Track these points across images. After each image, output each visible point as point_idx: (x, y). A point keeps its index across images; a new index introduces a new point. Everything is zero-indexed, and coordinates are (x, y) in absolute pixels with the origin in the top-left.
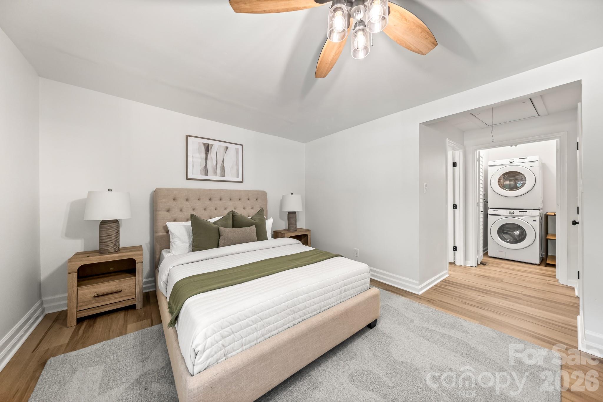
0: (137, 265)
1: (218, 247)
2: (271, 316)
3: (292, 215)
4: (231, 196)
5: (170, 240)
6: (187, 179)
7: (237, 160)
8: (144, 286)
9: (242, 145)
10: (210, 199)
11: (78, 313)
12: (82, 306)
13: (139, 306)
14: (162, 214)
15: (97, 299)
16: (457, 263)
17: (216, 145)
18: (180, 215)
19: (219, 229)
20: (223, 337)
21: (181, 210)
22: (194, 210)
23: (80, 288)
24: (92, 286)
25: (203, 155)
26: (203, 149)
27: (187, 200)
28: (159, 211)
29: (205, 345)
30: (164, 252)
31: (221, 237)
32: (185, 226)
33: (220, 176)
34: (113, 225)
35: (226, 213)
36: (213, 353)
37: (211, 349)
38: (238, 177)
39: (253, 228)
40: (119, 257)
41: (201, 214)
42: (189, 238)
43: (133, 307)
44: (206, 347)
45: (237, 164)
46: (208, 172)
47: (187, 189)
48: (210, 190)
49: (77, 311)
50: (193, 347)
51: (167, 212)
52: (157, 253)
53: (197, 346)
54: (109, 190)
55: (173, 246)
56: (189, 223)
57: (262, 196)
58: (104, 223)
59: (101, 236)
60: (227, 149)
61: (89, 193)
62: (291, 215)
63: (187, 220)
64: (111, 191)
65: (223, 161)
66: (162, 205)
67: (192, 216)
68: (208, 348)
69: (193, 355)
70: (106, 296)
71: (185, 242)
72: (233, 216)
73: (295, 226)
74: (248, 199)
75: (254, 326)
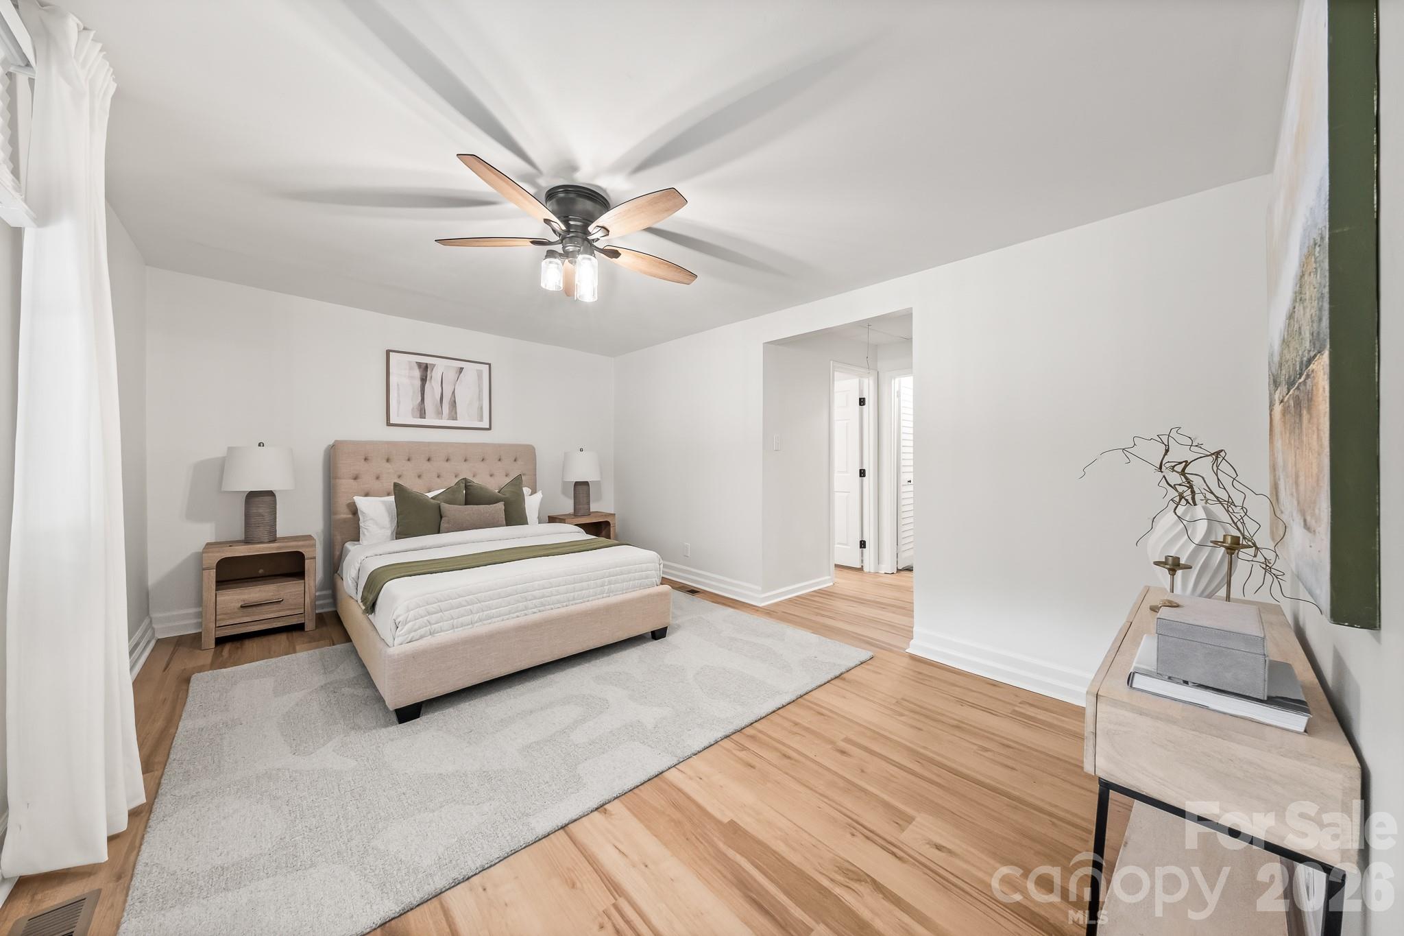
0: (307, 562)
1: (439, 532)
2: (492, 599)
3: (581, 489)
4: (467, 453)
5: (361, 525)
6: (389, 424)
7: (481, 391)
8: (317, 594)
9: (490, 365)
10: (429, 460)
11: (218, 630)
12: (223, 619)
13: (310, 625)
14: (345, 484)
15: (245, 610)
16: (866, 569)
17: (440, 369)
18: (377, 485)
19: (440, 507)
20: (429, 613)
21: (378, 478)
22: (399, 477)
23: (219, 592)
24: (238, 591)
25: (418, 383)
26: (417, 373)
27: (388, 460)
28: (341, 479)
29: (407, 617)
30: (348, 545)
31: (443, 519)
32: (384, 502)
33: (448, 419)
34: (267, 499)
35: (453, 482)
36: (416, 627)
37: (414, 622)
38: (481, 419)
39: (501, 506)
40: (279, 548)
41: (412, 484)
42: (391, 521)
43: (300, 627)
44: (408, 620)
45: (480, 399)
46: (426, 412)
47: (388, 443)
48: (429, 444)
49: (216, 627)
50: (394, 617)
51: (353, 480)
52: (338, 547)
53: (399, 616)
54: (259, 445)
55: (364, 534)
56: (392, 498)
57: (527, 454)
58: (252, 496)
59: (247, 516)
60: (460, 372)
61: (230, 449)
62: (579, 487)
63: (389, 494)
64: (263, 446)
65: (454, 392)
66: (346, 467)
67: (396, 485)
68: (409, 622)
69: (394, 627)
70: (259, 608)
71: (384, 528)
72: (466, 487)
73: (586, 506)
74: (500, 460)
75: (469, 607)
